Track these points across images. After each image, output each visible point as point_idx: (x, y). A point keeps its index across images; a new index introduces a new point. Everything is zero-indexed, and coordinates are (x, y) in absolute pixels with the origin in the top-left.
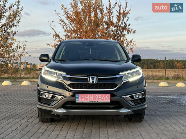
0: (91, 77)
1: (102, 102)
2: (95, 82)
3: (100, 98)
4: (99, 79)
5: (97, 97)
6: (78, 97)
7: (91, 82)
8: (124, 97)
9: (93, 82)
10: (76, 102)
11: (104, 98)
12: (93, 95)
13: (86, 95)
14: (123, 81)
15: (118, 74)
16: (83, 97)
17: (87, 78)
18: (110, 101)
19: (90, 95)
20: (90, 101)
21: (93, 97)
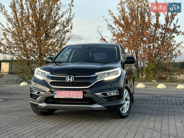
0: (69, 76)
1: (76, 98)
2: (71, 81)
3: (74, 95)
4: (75, 78)
5: (72, 94)
6: (56, 94)
7: (68, 81)
8: (96, 94)
9: (70, 80)
10: (55, 97)
11: (77, 95)
12: (68, 92)
13: (62, 92)
14: (97, 80)
15: (94, 74)
16: (60, 93)
17: (65, 77)
18: (83, 97)
19: (66, 92)
20: (65, 97)
21: (68, 94)
